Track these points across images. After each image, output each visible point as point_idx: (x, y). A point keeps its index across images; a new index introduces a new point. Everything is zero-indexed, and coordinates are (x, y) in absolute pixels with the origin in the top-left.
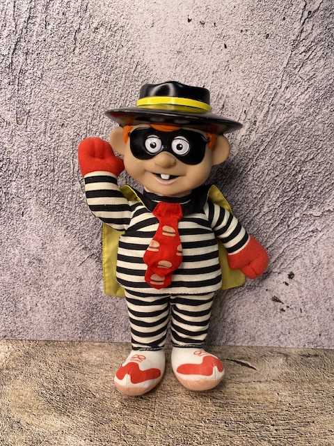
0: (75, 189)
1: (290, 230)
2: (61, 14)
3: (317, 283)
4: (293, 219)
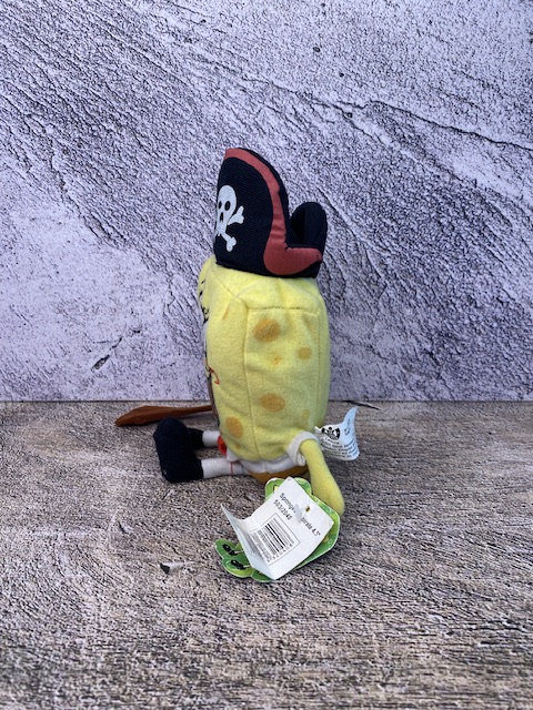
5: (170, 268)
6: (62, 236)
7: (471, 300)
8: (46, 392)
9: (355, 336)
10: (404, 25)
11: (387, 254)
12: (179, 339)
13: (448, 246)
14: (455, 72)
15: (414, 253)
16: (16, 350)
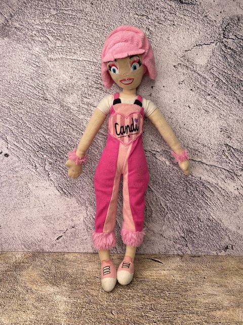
0: (51, 10)
1: (35, 152)
2: (157, 7)
3: (4, 172)
4: (42, 154)
5: (87, 204)
6: (47, 193)
7: (199, 219)
8: (38, 248)
9: (156, 230)
10: (175, 125)
11: (168, 202)
12: (89, 230)
13: (190, 200)
14: (193, 141)
15: (178, 202)
16: (27, 233)
